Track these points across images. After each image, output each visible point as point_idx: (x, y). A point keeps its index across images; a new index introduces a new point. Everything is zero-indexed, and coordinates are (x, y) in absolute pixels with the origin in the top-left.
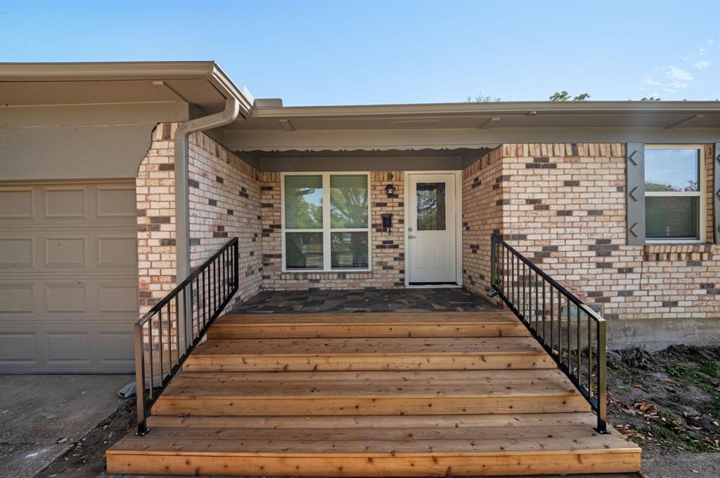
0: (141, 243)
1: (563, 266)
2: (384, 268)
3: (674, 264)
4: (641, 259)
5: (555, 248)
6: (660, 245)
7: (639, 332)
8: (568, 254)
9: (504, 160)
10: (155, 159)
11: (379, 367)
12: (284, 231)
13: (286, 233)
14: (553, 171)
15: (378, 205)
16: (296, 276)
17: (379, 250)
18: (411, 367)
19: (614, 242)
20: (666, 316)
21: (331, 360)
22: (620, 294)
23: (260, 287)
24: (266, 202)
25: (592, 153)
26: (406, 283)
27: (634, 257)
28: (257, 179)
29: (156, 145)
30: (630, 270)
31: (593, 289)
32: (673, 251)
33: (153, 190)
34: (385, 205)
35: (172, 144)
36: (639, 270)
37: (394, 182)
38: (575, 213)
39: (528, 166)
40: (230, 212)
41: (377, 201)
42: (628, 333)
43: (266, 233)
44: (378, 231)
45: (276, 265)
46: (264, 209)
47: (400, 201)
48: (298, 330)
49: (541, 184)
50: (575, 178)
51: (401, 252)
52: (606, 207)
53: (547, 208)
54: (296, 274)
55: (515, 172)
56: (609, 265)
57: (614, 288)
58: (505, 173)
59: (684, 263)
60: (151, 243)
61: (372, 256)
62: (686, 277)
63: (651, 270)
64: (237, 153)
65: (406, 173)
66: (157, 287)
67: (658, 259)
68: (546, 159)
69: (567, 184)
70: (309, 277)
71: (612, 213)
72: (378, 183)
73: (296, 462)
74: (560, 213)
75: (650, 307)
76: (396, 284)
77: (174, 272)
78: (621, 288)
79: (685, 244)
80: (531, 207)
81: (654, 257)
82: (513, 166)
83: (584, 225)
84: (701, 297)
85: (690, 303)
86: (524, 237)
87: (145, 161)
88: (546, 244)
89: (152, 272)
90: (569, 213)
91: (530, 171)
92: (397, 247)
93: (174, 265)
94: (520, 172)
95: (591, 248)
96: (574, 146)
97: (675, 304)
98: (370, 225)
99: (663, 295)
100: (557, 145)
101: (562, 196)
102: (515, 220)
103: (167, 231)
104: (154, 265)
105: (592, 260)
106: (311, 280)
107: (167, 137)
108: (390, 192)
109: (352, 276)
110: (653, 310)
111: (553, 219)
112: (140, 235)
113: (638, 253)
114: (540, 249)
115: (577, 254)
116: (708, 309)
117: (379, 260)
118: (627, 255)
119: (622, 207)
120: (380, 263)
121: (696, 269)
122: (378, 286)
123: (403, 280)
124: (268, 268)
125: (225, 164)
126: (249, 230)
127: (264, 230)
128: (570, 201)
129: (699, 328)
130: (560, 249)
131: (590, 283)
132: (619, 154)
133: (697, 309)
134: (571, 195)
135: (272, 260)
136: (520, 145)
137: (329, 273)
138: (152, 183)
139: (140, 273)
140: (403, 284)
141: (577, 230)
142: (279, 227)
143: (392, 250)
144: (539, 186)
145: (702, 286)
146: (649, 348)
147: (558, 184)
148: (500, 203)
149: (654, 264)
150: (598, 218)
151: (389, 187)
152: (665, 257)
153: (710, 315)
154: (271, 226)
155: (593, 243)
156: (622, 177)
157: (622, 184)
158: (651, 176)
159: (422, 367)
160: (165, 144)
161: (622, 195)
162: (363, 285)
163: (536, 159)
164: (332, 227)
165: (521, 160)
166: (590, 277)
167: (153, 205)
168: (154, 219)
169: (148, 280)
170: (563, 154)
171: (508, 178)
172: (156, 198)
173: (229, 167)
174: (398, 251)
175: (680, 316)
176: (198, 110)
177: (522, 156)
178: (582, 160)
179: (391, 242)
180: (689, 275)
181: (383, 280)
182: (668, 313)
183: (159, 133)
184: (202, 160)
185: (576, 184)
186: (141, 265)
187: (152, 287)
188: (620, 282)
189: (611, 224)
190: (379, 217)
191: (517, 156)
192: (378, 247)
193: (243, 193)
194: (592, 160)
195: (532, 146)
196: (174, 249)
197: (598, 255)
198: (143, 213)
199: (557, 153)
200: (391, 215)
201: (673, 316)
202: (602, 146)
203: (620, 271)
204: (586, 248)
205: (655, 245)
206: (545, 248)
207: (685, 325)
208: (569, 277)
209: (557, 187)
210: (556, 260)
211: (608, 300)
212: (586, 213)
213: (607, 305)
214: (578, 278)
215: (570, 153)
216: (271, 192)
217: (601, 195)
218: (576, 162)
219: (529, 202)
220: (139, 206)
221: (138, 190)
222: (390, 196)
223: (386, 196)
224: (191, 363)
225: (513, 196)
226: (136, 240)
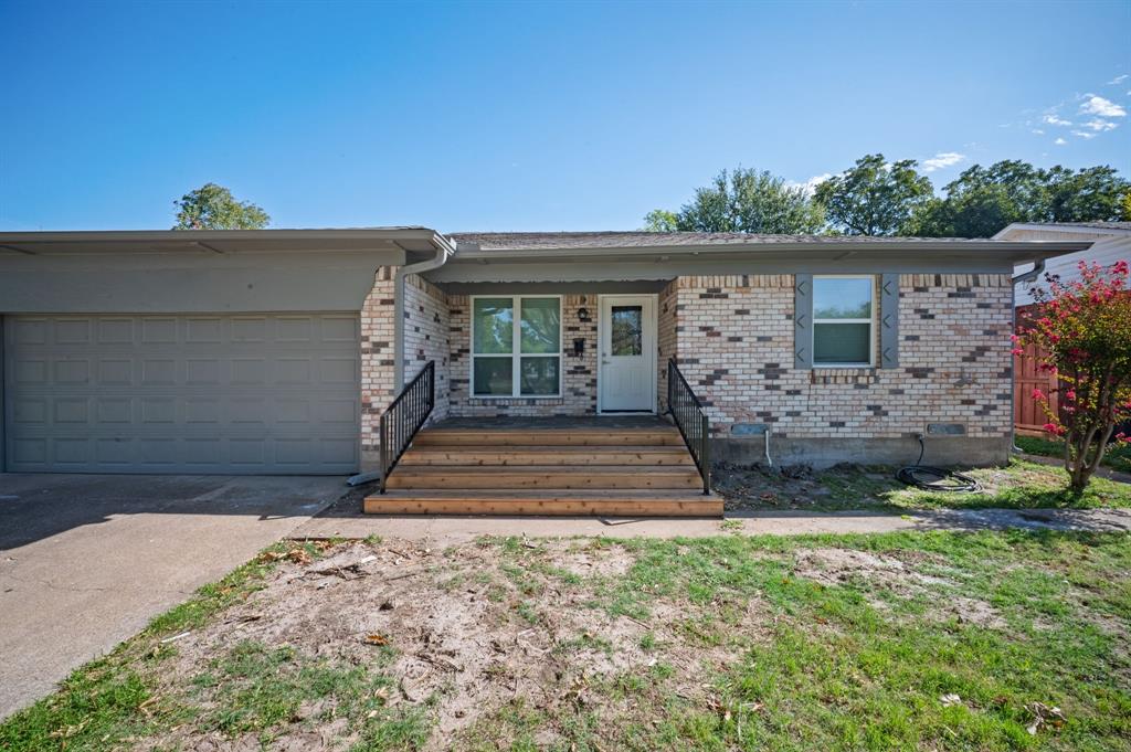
0: (365, 363)
1: (733, 388)
2: (575, 395)
3: (842, 387)
4: (808, 382)
5: (726, 372)
6: (826, 369)
7: (807, 450)
8: (739, 377)
9: (680, 291)
10: (377, 295)
11: (555, 462)
12: (472, 355)
13: (475, 358)
14: (724, 301)
15: (570, 329)
16: (484, 403)
17: (570, 376)
18: (582, 463)
19: (782, 366)
20: (833, 435)
21: (517, 457)
22: (788, 414)
23: (448, 412)
24: (455, 325)
25: (762, 285)
26: (599, 411)
27: (802, 380)
28: (447, 303)
29: (378, 284)
30: (798, 392)
31: (762, 409)
32: (839, 374)
33: (375, 321)
34: (577, 329)
35: (392, 283)
36: (807, 392)
37: (586, 306)
38: (745, 340)
39: (702, 296)
40: (428, 337)
41: (569, 325)
42: (796, 451)
43: (454, 357)
44: (569, 356)
45: (465, 390)
46: (453, 333)
47: (593, 325)
48: (490, 438)
49: (714, 313)
50: (746, 307)
51: (594, 377)
52: (776, 333)
53: (719, 334)
54: (484, 400)
55: (689, 302)
56: (777, 388)
57: (782, 409)
58: (680, 302)
59: (852, 386)
60: (372, 363)
61: (564, 382)
62: (853, 399)
63: (819, 392)
64: (436, 284)
65: (600, 296)
66: (377, 399)
67: (825, 382)
68: (719, 290)
69: (738, 312)
70: (498, 403)
71: (781, 339)
72: (570, 307)
73: (491, 505)
74: (731, 339)
75: (817, 427)
76: (588, 411)
77: (392, 387)
78: (789, 409)
79: (851, 369)
80: (704, 334)
81: (821, 380)
82: (687, 296)
83: (754, 350)
84: (868, 419)
85: (857, 424)
86: (696, 361)
87: (369, 297)
88: (718, 367)
89: (373, 387)
90: (739, 339)
91: (703, 301)
92: (589, 372)
93: (392, 381)
94: (694, 302)
95: (760, 371)
96: (745, 277)
97: (842, 424)
98: (561, 350)
99: (830, 416)
100: (729, 277)
101: (733, 323)
102: (689, 345)
103: (386, 353)
104: (375, 381)
105: (760, 382)
106: (499, 407)
107: (387, 278)
108: (583, 315)
109: (542, 402)
110: (820, 430)
111: (725, 345)
112: (364, 357)
113: (806, 376)
114: (712, 372)
115: (747, 377)
116: (874, 430)
117: (571, 386)
118: (796, 378)
119: (790, 333)
120: (571, 389)
121: (863, 391)
122: (569, 412)
123: (595, 407)
124: (456, 393)
125: (424, 294)
126: (440, 354)
127: (452, 355)
128: (740, 329)
129: (867, 448)
130: (730, 372)
131: (759, 404)
132: (789, 284)
133: (864, 430)
134: (742, 323)
135: (460, 385)
136: (694, 278)
137: (518, 399)
138: (374, 315)
139: (363, 388)
140: (595, 411)
141: (747, 355)
142: (468, 351)
143: (584, 376)
144: (711, 315)
145: (870, 408)
146: (816, 466)
147: (730, 312)
148: (677, 329)
149: (821, 386)
150: (768, 344)
151: (582, 310)
152: (832, 380)
153: (876, 435)
154: (460, 351)
155: (762, 366)
156: (791, 306)
157: (791, 312)
158: (818, 304)
159: (591, 462)
160: (386, 283)
161: (791, 322)
162: (553, 411)
163: (709, 290)
164: (522, 352)
165: (694, 291)
166: (758, 398)
167: (376, 333)
168: (375, 344)
169: (369, 393)
170: (734, 285)
171: (682, 307)
172: (378, 327)
173: (427, 295)
174: (590, 377)
175: (848, 436)
176: (413, 257)
177: (696, 287)
178: (752, 290)
179: (583, 367)
180: (857, 398)
181: (574, 406)
182: (835, 433)
183: (381, 274)
184: (413, 295)
185: (746, 312)
186: (364, 381)
187: (373, 399)
188: (788, 403)
189: (779, 350)
190: (571, 342)
191: (691, 287)
192: (569, 372)
193: (437, 320)
194: (762, 290)
195: (705, 278)
196: (391, 368)
197: (767, 378)
198: (366, 339)
199: (728, 284)
200: (583, 340)
201: (840, 435)
202: (773, 277)
203: (788, 393)
204: (755, 371)
205: (821, 369)
206: (716, 371)
207: (852, 444)
208: (738, 398)
209: (728, 316)
210: (726, 383)
211: (776, 419)
212: (755, 339)
213: (775, 424)
214: (747, 398)
215: (741, 284)
216: (460, 316)
217: (771, 323)
218: (746, 292)
219: (703, 329)
220: (364, 333)
221: (363, 320)
222: (582, 320)
223: (578, 320)
224: (406, 458)
225: (687, 324)
226: (360, 361)
